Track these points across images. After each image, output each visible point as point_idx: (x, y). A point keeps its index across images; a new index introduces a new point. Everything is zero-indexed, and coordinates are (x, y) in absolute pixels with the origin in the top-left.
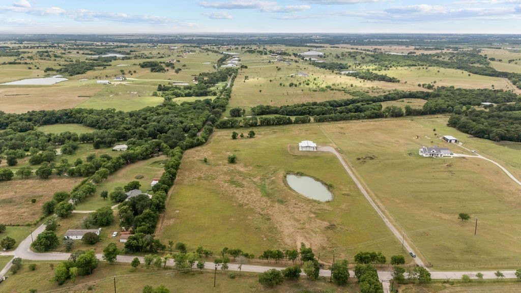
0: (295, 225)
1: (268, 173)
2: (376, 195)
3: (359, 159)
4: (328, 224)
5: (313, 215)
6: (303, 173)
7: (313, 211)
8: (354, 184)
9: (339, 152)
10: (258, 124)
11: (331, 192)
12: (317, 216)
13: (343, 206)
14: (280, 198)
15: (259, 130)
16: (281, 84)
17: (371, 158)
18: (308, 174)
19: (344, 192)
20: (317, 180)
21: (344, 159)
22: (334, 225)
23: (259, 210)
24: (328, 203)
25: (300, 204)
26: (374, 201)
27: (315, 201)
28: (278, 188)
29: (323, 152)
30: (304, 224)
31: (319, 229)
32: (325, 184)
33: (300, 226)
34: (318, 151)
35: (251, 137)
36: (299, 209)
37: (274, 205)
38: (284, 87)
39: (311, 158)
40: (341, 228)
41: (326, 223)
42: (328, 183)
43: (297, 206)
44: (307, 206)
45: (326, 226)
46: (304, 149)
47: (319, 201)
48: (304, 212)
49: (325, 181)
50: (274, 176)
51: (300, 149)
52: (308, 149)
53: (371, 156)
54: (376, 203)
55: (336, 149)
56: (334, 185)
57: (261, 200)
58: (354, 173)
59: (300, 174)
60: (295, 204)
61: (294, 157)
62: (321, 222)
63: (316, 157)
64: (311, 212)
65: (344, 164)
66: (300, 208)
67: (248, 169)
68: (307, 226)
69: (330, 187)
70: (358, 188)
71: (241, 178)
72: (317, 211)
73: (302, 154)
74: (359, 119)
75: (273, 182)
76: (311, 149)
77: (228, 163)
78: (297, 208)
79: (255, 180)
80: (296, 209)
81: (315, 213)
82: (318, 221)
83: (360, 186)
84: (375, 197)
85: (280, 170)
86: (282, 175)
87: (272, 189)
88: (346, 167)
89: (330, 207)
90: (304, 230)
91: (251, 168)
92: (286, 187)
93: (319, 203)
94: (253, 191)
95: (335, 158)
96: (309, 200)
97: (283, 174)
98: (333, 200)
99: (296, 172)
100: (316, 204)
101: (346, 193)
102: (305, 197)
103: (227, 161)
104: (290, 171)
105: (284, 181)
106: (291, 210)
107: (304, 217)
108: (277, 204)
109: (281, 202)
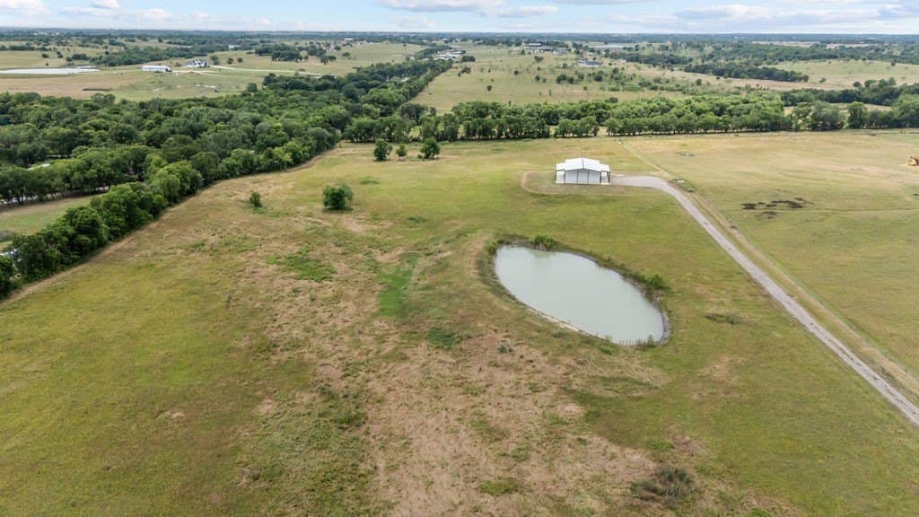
0: (471, 462)
1: (438, 238)
2: (853, 323)
3: (750, 207)
4: (652, 466)
5: (574, 409)
6: (556, 243)
7: (578, 383)
8: (750, 279)
9: (682, 188)
10: (459, 136)
11: (660, 307)
12: (592, 417)
13: (719, 369)
14: (445, 324)
15: (458, 146)
16: (538, 78)
17: (794, 206)
18: (574, 246)
19: (712, 310)
20: (606, 264)
21: (699, 206)
22: (682, 476)
23: (333, 370)
24: (649, 354)
25: (520, 350)
26: (854, 348)
27: (589, 341)
28: (450, 284)
29: (628, 188)
30: (520, 457)
31: (600, 494)
32: (636, 279)
33: (493, 471)
34: (614, 186)
35: (427, 157)
36: (513, 376)
37: (408, 353)
38: (544, 85)
39: (593, 202)
40: (722, 496)
41: (636, 456)
42: (648, 274)
43: (508, 359)
44: (554, 362)
45: (640, 477)
46: (571, 180)
47: (607, 342)
48: (534, 389)
49: (634, 269)
50: (452, 249)
51: (559, 181)
52: (583, 179)
53: (792, 200)
54: (869, 361)
55: (672, 182)
56: (671, 281)
57: (367, 330)
58: (740, 246)
59: (545, 245)
60: (502, 350)
61: (535, 200)
62: (614, 449)
63: (607, 200)
64: (567, 391)
65: (701, 219)
66: (517, 370)
67: (375, 227)
68: (535, 473)
69: (652, 289)
70: (768, 296)
71: (340, 250)
72: (597, 390)
73: (562, 191)
74: (726, 130)
75: (442, 266)
76: (594, 180)
77: (325, 211)
78: (507, 367)
79: (381, 258)
80: (499, 375)
81: (582, 398)
82: (596, 439)
83: (773, 288)
84: (856, 335)
85: (480, 232)
86: (480, 246)
87: (427, 288)
88: (711, 229)
89: (656, 371)
90: (515, 496)
91: (388, 224)
92: (485, 282)
93: (606, 348)
94: (353, 293)
95: (672, 202)
96: (561, 335)
97: (487, 242)
98: (669, 341)
99: (532, 237)
100: (594, 354)
101: (722, 311)
102: (552, 325)
103: (321, 206)
104: (513, 237)
105: (480, 264)
106: (475, 375)
107: (529, 414)
108: (421, 351)
109: (444, 339)
